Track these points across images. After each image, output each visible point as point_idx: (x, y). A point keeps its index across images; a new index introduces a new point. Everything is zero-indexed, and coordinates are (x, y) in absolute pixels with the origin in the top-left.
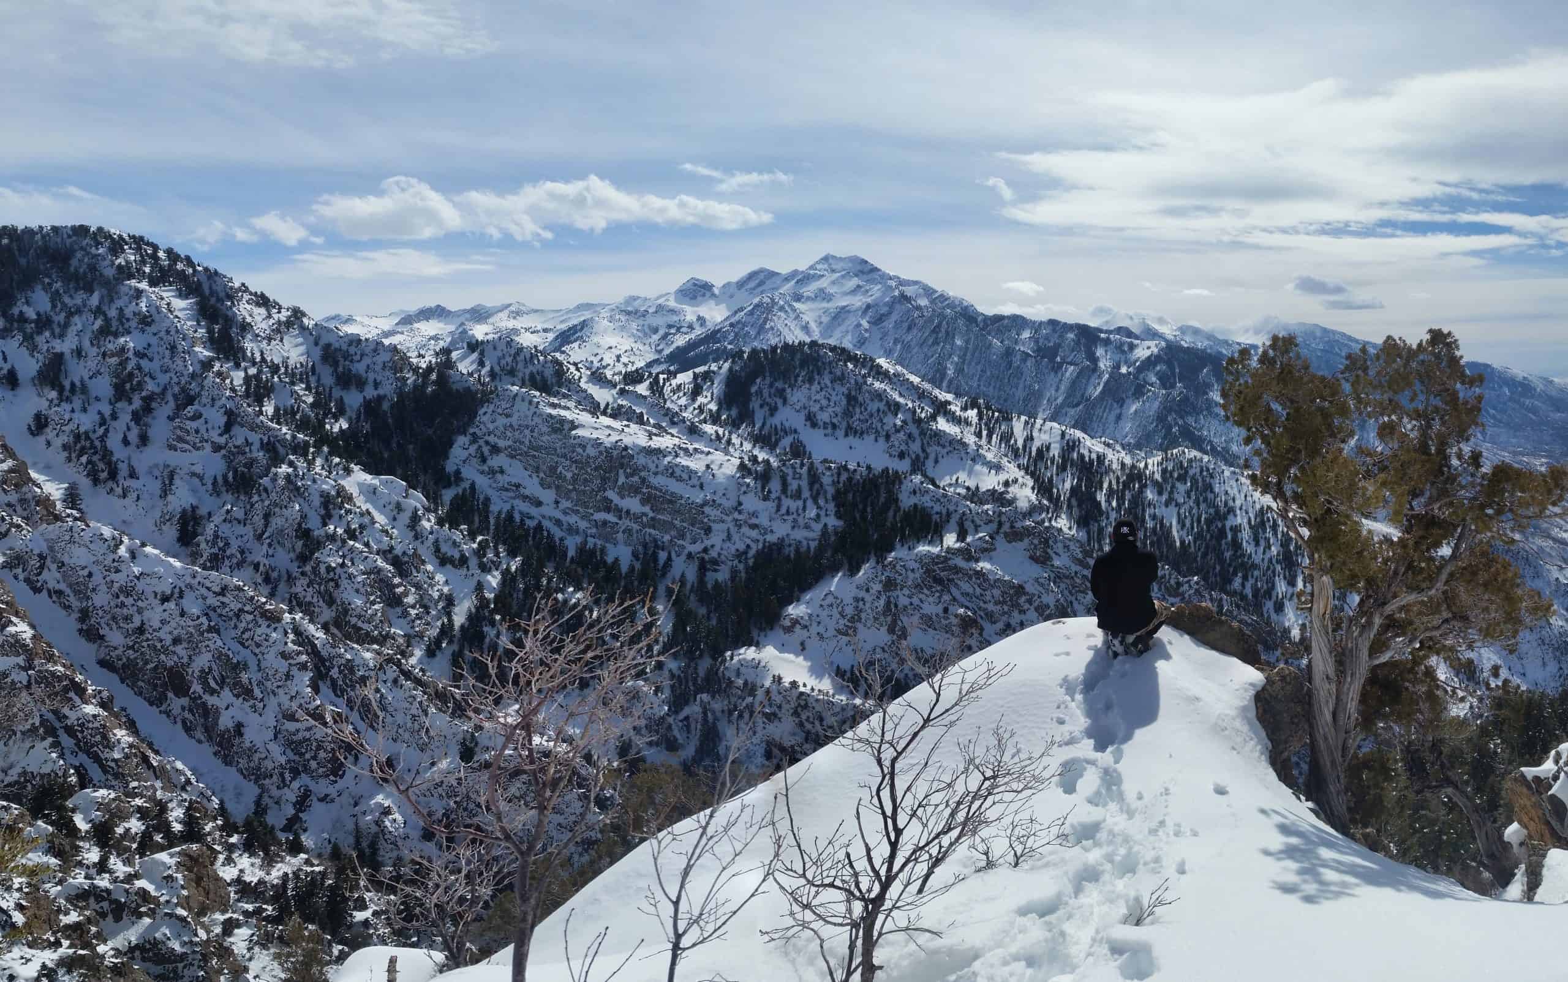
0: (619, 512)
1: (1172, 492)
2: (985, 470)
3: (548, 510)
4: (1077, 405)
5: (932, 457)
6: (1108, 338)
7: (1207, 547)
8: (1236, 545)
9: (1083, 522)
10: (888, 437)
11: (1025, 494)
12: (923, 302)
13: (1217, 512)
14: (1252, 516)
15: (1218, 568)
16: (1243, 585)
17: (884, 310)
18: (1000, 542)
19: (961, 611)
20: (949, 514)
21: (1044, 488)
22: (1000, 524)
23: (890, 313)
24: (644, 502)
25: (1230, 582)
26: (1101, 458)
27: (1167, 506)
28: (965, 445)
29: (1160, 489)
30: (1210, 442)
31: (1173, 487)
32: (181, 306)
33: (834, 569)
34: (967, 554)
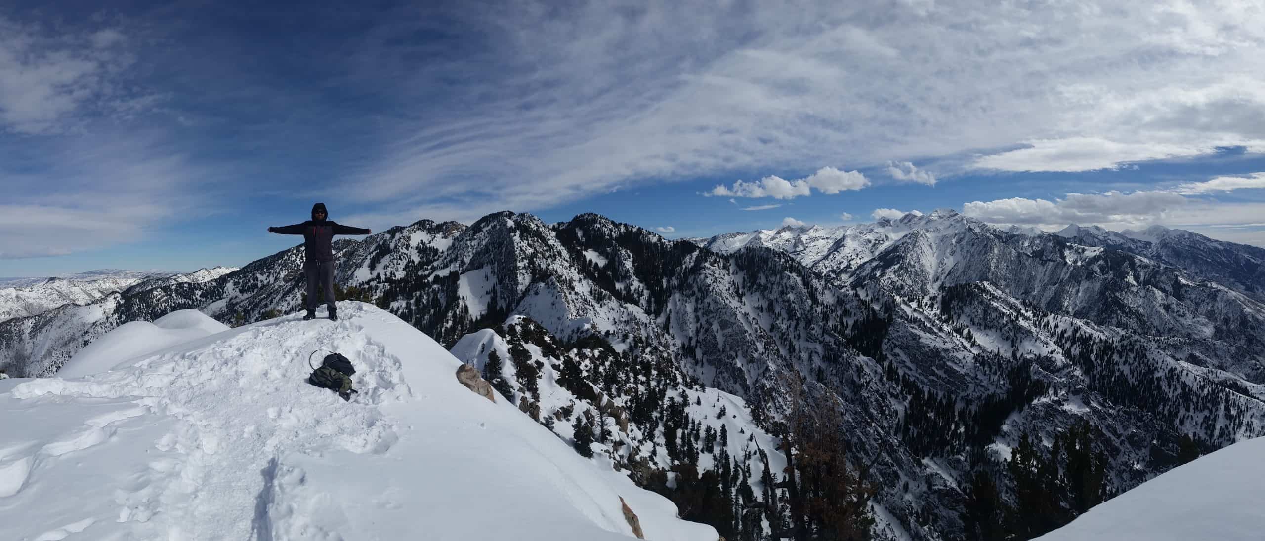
0: (937, 375)
1: (1126, 358)
2: (1041, 345)
3: (914, 373)
4: (1055, 284)
5: (1019, 338)
6: (1071, 246)
7: (1145, 388)
8: (1159, 387)
9: (1086, 372)
10: (1001, 330)
11: (1059, 358)
12: (978, 230)
13: (1149, 369)
14: (1167, 372)
15: (1151, 400)
16: (1164, 409)
17: (962, 236)
18: (1070, 396)
19: (1060, 429)
20: (1050, 383)
21: (1067, 353)
22: (1070, 388)
23: (964, 237)
24: (945, 373)
25: (1157, 406)
26: (1091, 336)
27: (1124, 364)
28: (1032, 333)
29: (1120, 354)
30: (1129, 307)
31: (1127, 354)
32: (799, 280)
33: (1013, 409)
34: (1059, 403)
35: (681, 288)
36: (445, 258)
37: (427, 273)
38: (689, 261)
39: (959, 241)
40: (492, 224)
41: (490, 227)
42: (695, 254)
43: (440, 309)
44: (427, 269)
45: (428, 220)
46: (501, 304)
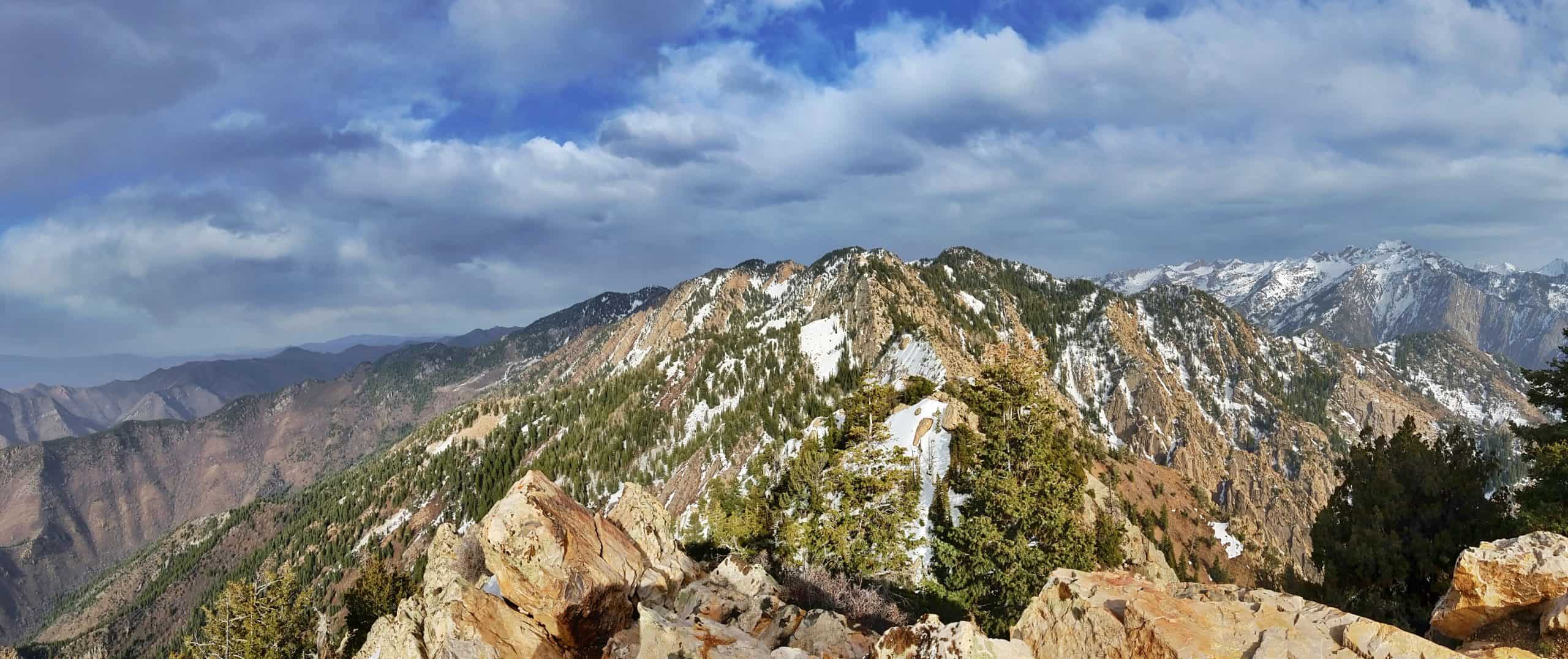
4: (1536, 336)
12: (1436, 267)
35: (1077, 336)
36: (780, 306)
37: (757, 325)
38: (1087, 305)
39: (1413, 280)
40: (837, 263)
41: (834, 267)
42: (1094, 296)
43: (777, 370)
44: (757, 321)
45: (757, 260)
46: (854, 363)
